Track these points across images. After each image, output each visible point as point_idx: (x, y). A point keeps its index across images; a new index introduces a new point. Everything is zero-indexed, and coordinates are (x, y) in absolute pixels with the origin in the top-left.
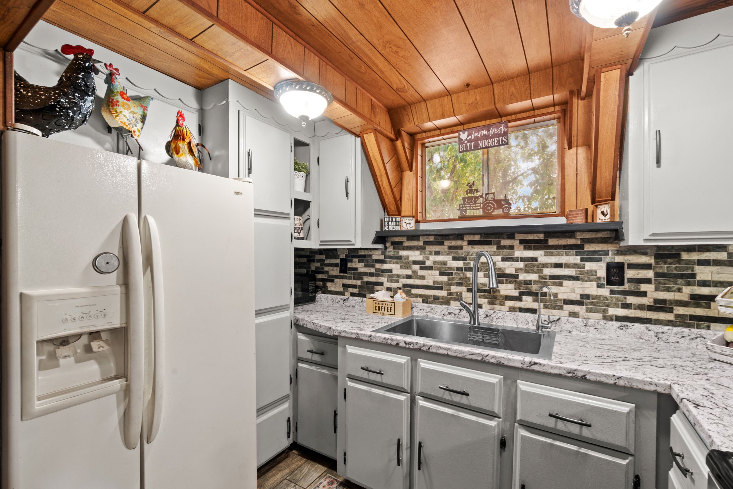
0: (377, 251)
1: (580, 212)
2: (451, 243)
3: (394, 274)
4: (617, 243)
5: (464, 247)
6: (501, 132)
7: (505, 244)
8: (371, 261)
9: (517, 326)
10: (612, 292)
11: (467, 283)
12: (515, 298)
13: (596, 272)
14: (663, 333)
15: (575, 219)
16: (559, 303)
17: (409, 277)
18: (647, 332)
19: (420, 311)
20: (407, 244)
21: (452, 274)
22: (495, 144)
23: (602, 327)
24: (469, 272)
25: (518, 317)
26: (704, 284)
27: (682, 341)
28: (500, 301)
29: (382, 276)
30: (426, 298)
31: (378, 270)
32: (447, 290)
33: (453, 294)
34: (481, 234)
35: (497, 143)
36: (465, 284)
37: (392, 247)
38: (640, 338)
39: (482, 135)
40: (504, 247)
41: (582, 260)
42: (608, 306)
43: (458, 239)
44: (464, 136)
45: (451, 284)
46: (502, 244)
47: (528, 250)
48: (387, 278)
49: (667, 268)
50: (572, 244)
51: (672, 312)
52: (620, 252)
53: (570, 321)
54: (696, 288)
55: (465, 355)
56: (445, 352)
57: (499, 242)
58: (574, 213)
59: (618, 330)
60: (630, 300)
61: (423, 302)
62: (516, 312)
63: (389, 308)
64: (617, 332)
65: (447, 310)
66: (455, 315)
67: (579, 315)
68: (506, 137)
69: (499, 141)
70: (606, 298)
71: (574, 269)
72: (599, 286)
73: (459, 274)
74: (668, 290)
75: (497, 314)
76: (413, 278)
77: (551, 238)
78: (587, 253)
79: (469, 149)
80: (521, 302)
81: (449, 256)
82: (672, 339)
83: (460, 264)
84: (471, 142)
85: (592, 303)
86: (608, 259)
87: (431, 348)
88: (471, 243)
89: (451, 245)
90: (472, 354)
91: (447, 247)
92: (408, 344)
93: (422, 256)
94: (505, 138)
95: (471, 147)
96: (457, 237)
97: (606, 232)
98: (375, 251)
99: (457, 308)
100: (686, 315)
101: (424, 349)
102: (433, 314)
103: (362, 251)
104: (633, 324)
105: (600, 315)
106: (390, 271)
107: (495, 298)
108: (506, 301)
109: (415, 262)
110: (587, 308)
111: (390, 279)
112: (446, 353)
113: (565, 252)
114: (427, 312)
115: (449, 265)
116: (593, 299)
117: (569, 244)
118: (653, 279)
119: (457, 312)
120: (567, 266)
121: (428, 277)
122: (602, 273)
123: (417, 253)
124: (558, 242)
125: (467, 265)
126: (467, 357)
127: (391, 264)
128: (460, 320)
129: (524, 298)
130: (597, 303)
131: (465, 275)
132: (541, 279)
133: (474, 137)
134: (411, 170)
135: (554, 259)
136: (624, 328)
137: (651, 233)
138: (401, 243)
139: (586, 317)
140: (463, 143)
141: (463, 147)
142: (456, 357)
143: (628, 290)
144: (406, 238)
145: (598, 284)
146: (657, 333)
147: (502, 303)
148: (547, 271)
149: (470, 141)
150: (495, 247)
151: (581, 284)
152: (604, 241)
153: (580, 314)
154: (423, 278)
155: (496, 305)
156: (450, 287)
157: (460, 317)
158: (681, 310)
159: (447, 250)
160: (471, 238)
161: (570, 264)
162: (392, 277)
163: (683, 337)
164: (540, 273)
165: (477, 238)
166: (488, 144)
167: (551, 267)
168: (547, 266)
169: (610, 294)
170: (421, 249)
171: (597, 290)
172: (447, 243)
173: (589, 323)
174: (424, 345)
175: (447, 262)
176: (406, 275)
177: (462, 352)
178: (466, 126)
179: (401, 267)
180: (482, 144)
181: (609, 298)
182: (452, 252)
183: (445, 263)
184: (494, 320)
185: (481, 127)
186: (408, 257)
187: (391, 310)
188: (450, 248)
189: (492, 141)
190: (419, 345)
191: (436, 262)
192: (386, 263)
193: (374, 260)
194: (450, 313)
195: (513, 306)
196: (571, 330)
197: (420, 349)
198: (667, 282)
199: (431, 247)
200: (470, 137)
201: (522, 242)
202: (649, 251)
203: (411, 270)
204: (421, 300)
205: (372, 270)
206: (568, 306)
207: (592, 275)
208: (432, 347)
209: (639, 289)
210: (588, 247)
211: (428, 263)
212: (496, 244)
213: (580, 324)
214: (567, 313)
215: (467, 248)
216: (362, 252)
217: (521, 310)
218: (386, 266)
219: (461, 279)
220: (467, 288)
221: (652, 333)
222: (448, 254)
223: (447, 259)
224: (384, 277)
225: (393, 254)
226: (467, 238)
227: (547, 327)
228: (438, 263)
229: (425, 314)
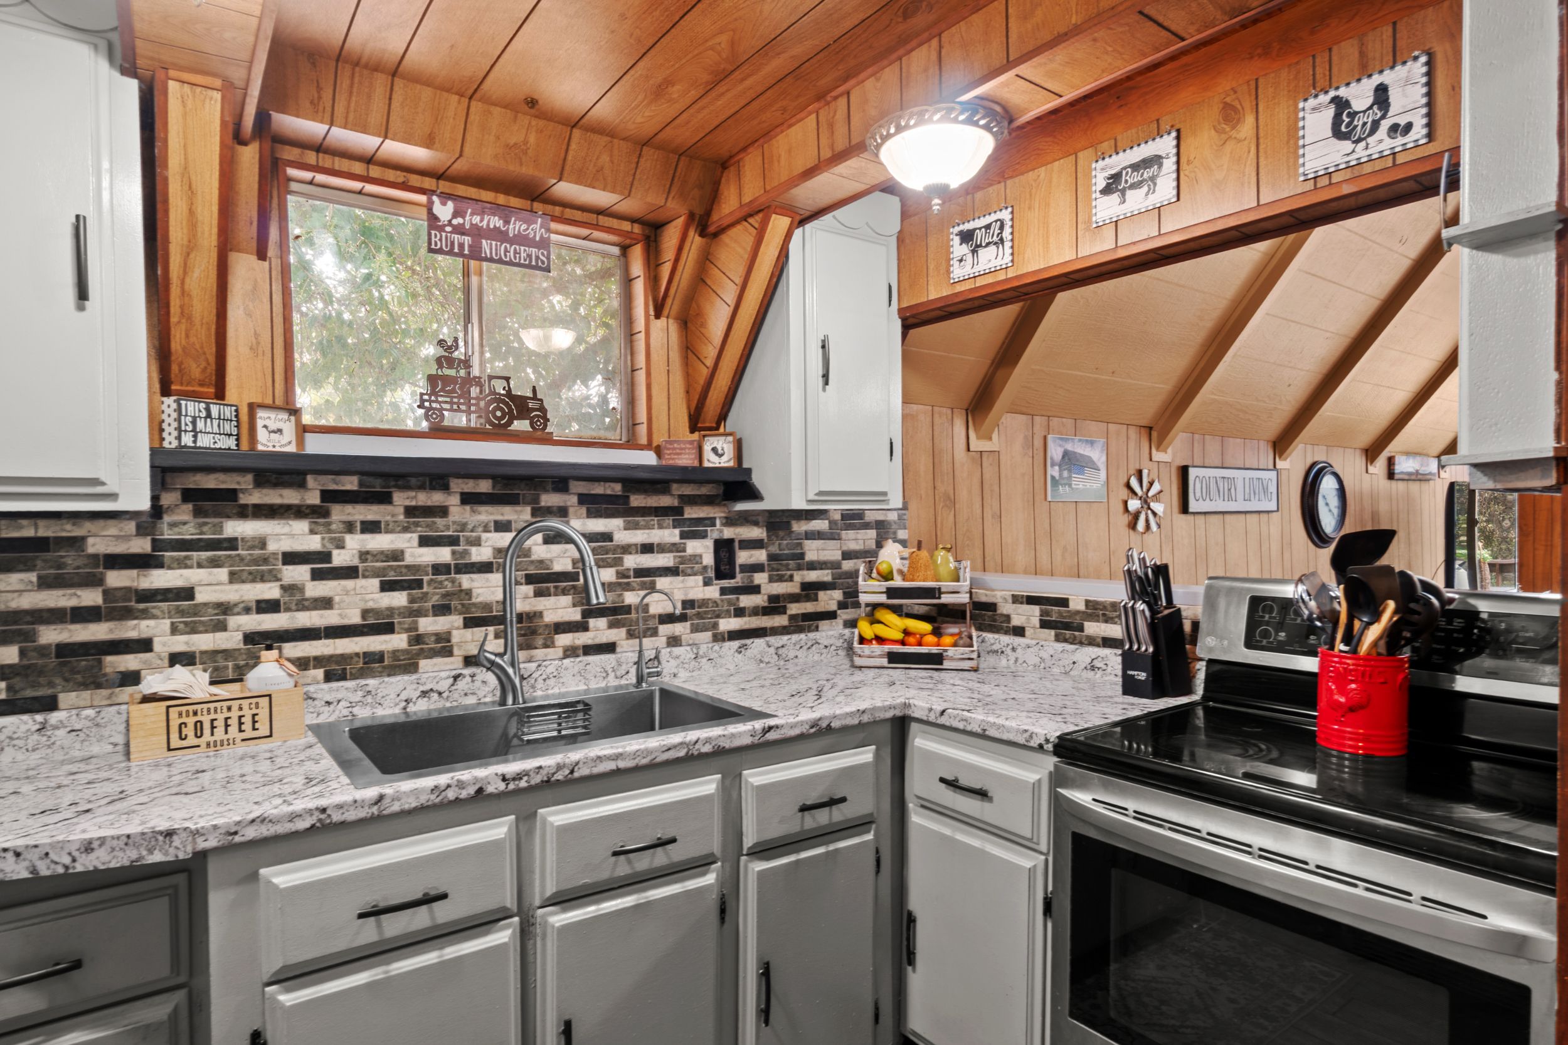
0: (111, 522)
1: (688, 446)
2: (415, 497)
3: (205, 604)
4: (725, 505)
5: (452, 510)
6: (535, 236)
7: (549, 504)
8: (79, 562)
9: (586, 687)
10: (723, 591)
11: (463, 605)
12: (574, 626)
13: (701, 556)
14: (783, 647)
15: (679, 459)
16: (652, 624)
17: (268, 606)
18: (767, 649)
19: (327, 708)
20: (256, 497)
21: (419, 584)
22: (522, 261)
23: (716, 655)
24: (467, 576)
25: (588, 667)
26: (812, 566)
27: (800, 653)
28: (545, 639)
29: (145, 615)
30: (338, 663)
31: (119, 594)
32: (408, 630)
33: (426, 640)
34: (493, 477)
35: (525, 260)
36: (459, 607)
37: (190, 506)
38: (761, 661)
39: (492, 226)
40: (548, 512)
41: (683, 536)
42: (718, 616)
43: (433, 488)
44: (444, 211)
45: (420, 613)
46: (543, 504)
47: (595, 517)
48: (168, 622)
49: (780, 544)
50: (666, 505)
51: (785, 613)
52: (730, 522)
53: (674, 655)
54: (805, 572)
55: (653, 756)
56: (611, 766)
57: (536, 500)
58: (676, 445)
59: (736, 654)
60: (746, 601)
61: (329, 677)
62: (578, 656)
63: (247, 720)
64: (736, 660)
65: (415, 686)
66: (440, 694)
67: (681, 640)
68: (545, 253)
69: (529, 256)
70: (715, 602)
71: (672, 555)
72: (707, 583)
73: (441, 582)
74: (781, 579)
75: (544, 668)
76: (288, 610)
77: (634, 493)
78: (688, 523)
79: (456, 250)
80: (588, 633)
81: (408, 535)
82: (791, 654)
83: (444, 554)
84: (463, 234)
85: (699, 616)
86: (714, 533)
87: (576, 769)
88: (468, 499)
89: (413, 503)
90: (669, 749)
91: (402, 510)
92: (514, 779)
93: (318, 538)
94: (543, 254)
95: (461, 246)
96: (431, 483)
97: (711, 485)
98: (101, 523)
99: (443, 674)
100: (797, 615)
101: (559, 776)
102: (373, 707)
103: (24, 522)
104: (752, 640)
105: (709, 634)
106: (187, 593)
107: (533, 632)
108: (556, 636)
109: (292, 558)
110: (692, 625)
111: (185, 623)
112: (615, 768)
113: (658, 520)
114: (352, 705)
115: (409, 560)
116: (699, 607)
117: (662, 505)
118: (766, 563)
119: (444, 686)
120: (662, 548)
121: (342, 601)
122: (709, 559)
123: (301, 526)
124: (644, 501)
125: (462, 558)
126: (658, 760)
127: (187, 567)
128: (455, 704)
129: (592, 622)
130: (706, 612)
131: (457, 584)
132: (621, 578)
133: (472, 224)
134: (262, 255)
135: (639, 537)
136: (742, 649)
137: (817, 491)
138: (231, 495)
139: (691, 642)
140: (441, 229)
141: (441, 240)
142: (637, 769)
143: (740, 584)
144: (250, 477)
145: (704, 578)
146: (778, 648)
147: (549, 643)
148: (631, 561)
149: (459, 230)
150: (528, 509)
151: (683, 582)
152: (709, 501)
153: (683, 637)
154: (326, 603)
155: (536, 648)
156: (416, 622)
157: (456, 695)
158: (794, 609)
159: (401, 517)
160: (470, 486)
161: (665, 544)
162: (195, 615)
163: (801, 647)
164: (619, 566)
165: (484, 486)
166: (506, 256)
167: (637, 552)
168: (630, 550)
169: (721, 595)
170: (315, 514)
171: (704, 591)
172: (402, 499)
173: (701, 653)
174: (559, 767)
175: (402, 552)
176: (258, 602)
177: (648, 752)
178: (444, 186)
179: (234, 578)
180: (491, 249)
181: (719, 602)
182: (417, 524)
183: (396, 555)
184: (540, 684)
185: (489, 205)
186: (262, 543)
187: (254, 722)
188: (410, 511)
189: (515, 252)
190: (544, 772)
191: (368, 553)
192: (160, 565)
193: (95, 556)
194: (424, 694)
195: (572, 644)
196: (676, 671)
197: (548, 781)
198: (780, 567)
199: (349, 508)
200: (460, 220)
201: (583, 499)
202: (760, 519)
203: (278, 584)
204: (320, 673)
205: (91, 597)
206: (665, 626)
207: (697, 563)
208: (581, 765)
209: (752, 581)
210: (691, 513)
211: (340, 558)
212: (529, 504)
213: (689, 656)
214: (664, 639)
215: (458, 513)
216: (21, 527)
217: (589, 650)
218: (159, 579)
219: (446, 595)
220: (465, 619)
221: (772, 650)
222: (406, 530)
223: (406, 543)
224: (154, 617)
225: (193, 531)
226: (460, 486)
227: (658, 672)
228: (374, 556)
229: (346, 712)
